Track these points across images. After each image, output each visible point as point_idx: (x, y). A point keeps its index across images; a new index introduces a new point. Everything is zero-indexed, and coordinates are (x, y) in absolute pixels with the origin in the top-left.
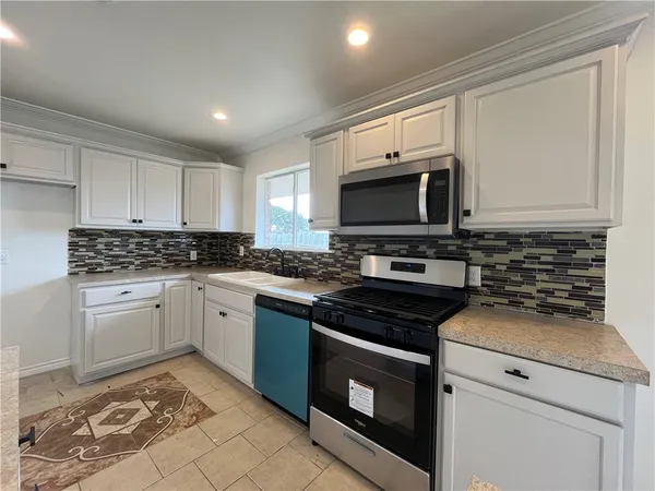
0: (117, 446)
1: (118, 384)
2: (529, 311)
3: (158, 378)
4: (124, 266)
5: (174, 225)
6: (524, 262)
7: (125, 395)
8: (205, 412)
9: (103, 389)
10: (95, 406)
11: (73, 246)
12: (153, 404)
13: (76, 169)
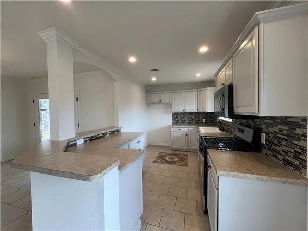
0: (167, 162)
1: (176, 153)
2: (280, 162)
3: (185, 155)
4: (184, 123)
5: (195, 111)
6: (278, 133)
7: (175, 155)
8: (186, 165)
9: (174, 152)
10: (169, 155)
11: (173, 117)
12: (178, 159)
13: (172, 99)
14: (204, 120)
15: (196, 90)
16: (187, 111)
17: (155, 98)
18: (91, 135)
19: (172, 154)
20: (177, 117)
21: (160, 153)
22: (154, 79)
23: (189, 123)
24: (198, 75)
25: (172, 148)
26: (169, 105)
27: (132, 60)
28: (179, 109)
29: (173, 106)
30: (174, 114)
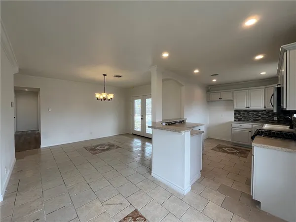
0: (225, 152)
1: (237, 147)
5: (262, 108)
8: (245, 157)
12: (238, 152)
13: (233, 96)
14: (275, 118)
15: (264, 87)
16: (251, 108)
17: (215, 96)
18: (169, 122)
19: (232, 148)
20: (239, 114)
21: (219, 145)
22: (214, 80)
23: (255, 121)
24: (263, 73)
25: (233, 143)
26: (231, 102)
27: (196, 71)
28: (242, 106)
29: (235, 104)
30: (236, 111)
